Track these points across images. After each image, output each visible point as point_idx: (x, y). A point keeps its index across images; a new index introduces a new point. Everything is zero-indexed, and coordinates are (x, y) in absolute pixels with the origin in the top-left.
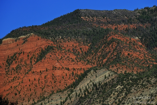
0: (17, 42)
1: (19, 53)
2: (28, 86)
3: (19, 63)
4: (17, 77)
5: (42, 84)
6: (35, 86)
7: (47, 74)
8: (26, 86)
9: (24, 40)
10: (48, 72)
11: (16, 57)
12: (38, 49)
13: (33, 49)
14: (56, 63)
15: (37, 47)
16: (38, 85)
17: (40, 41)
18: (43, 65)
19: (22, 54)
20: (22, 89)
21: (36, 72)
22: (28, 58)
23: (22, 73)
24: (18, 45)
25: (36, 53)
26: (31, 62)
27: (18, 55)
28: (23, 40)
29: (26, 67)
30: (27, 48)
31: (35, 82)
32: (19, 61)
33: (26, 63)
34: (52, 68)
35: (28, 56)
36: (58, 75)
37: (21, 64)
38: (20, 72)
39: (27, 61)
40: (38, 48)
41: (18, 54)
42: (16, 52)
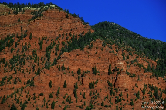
0: (18, 15)
1: (19, 35)
2: (46, 96)
3: (20, 54)
4: (12, 78)
5: (84, 100)
6: (64, 100)
7: (95, 81)
8: (41, 95)
9: (34, 14)
10: (97, 77)
11: (12, 42)
12: (63, 35)
13: (53, 34)
14: (118, 61)
15: (62, 31)
16: (73, 99)
17: (70, 22)
18: (85, 59)
19: (27, 38)
20: (29, 100)
21: (68, 69)
22: (41, 48)
23: (25, 71)
24: (19, 21)
25: (60, 42)
26: (48, 56)
27: (16, 39)
28: (31, 14)
29: (35, 62)
30: (40, 29)
31: (64, 92)
32: (18, 50)
33: (36, 55)
34: (107, 71)
35: (40, 44)
36: (125, 86)
37: (24, 56)
38: (20, 69)
39: (37, 52)
40: (65, 33)
41: (18, 37)
42: (12, 34)
